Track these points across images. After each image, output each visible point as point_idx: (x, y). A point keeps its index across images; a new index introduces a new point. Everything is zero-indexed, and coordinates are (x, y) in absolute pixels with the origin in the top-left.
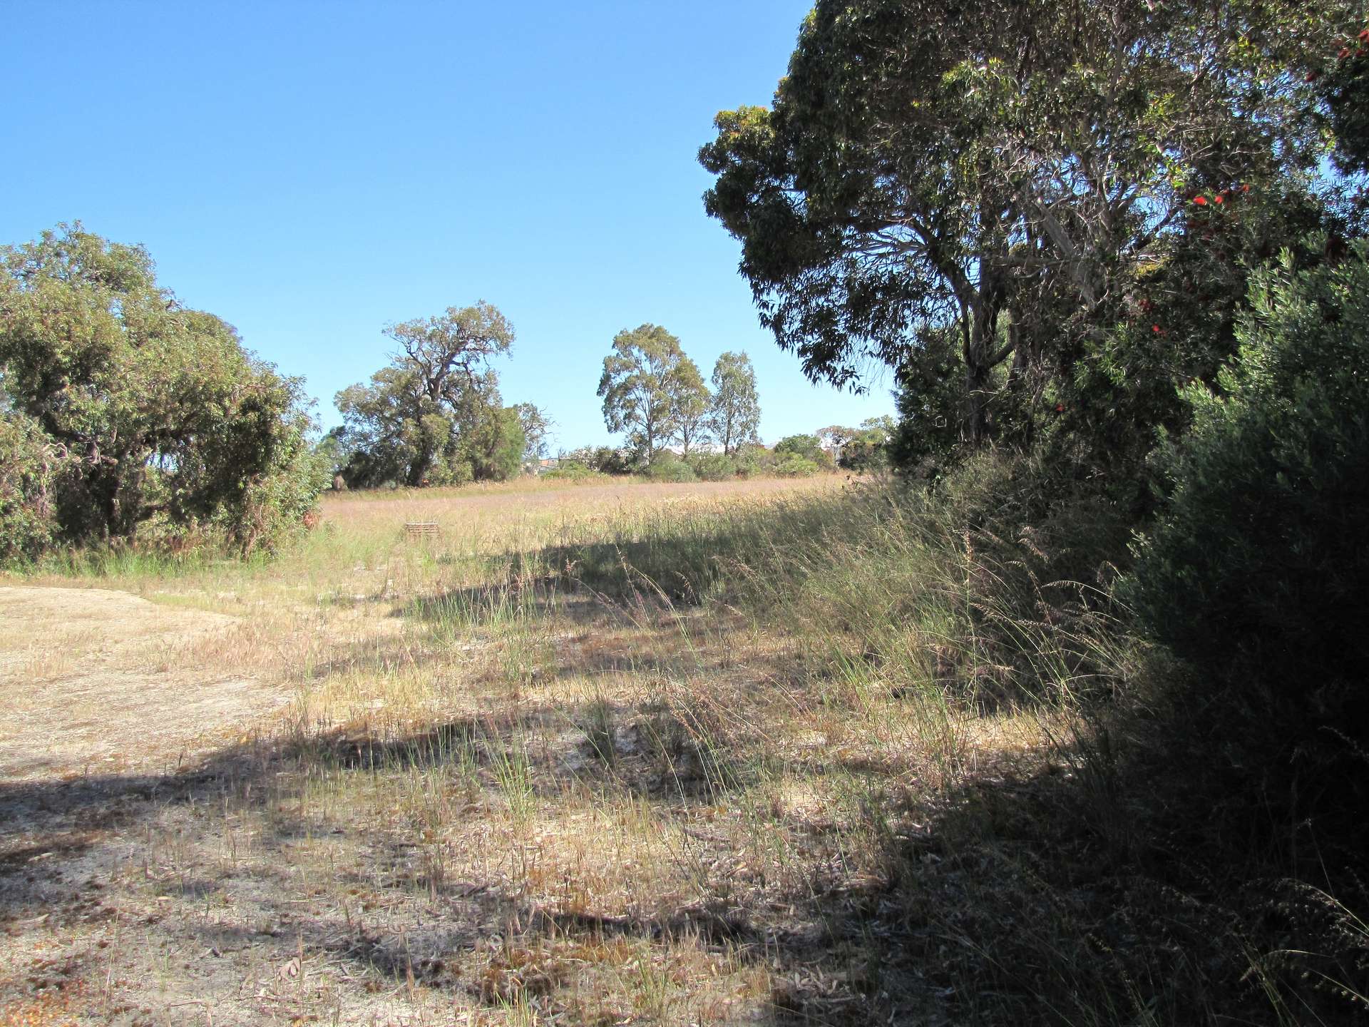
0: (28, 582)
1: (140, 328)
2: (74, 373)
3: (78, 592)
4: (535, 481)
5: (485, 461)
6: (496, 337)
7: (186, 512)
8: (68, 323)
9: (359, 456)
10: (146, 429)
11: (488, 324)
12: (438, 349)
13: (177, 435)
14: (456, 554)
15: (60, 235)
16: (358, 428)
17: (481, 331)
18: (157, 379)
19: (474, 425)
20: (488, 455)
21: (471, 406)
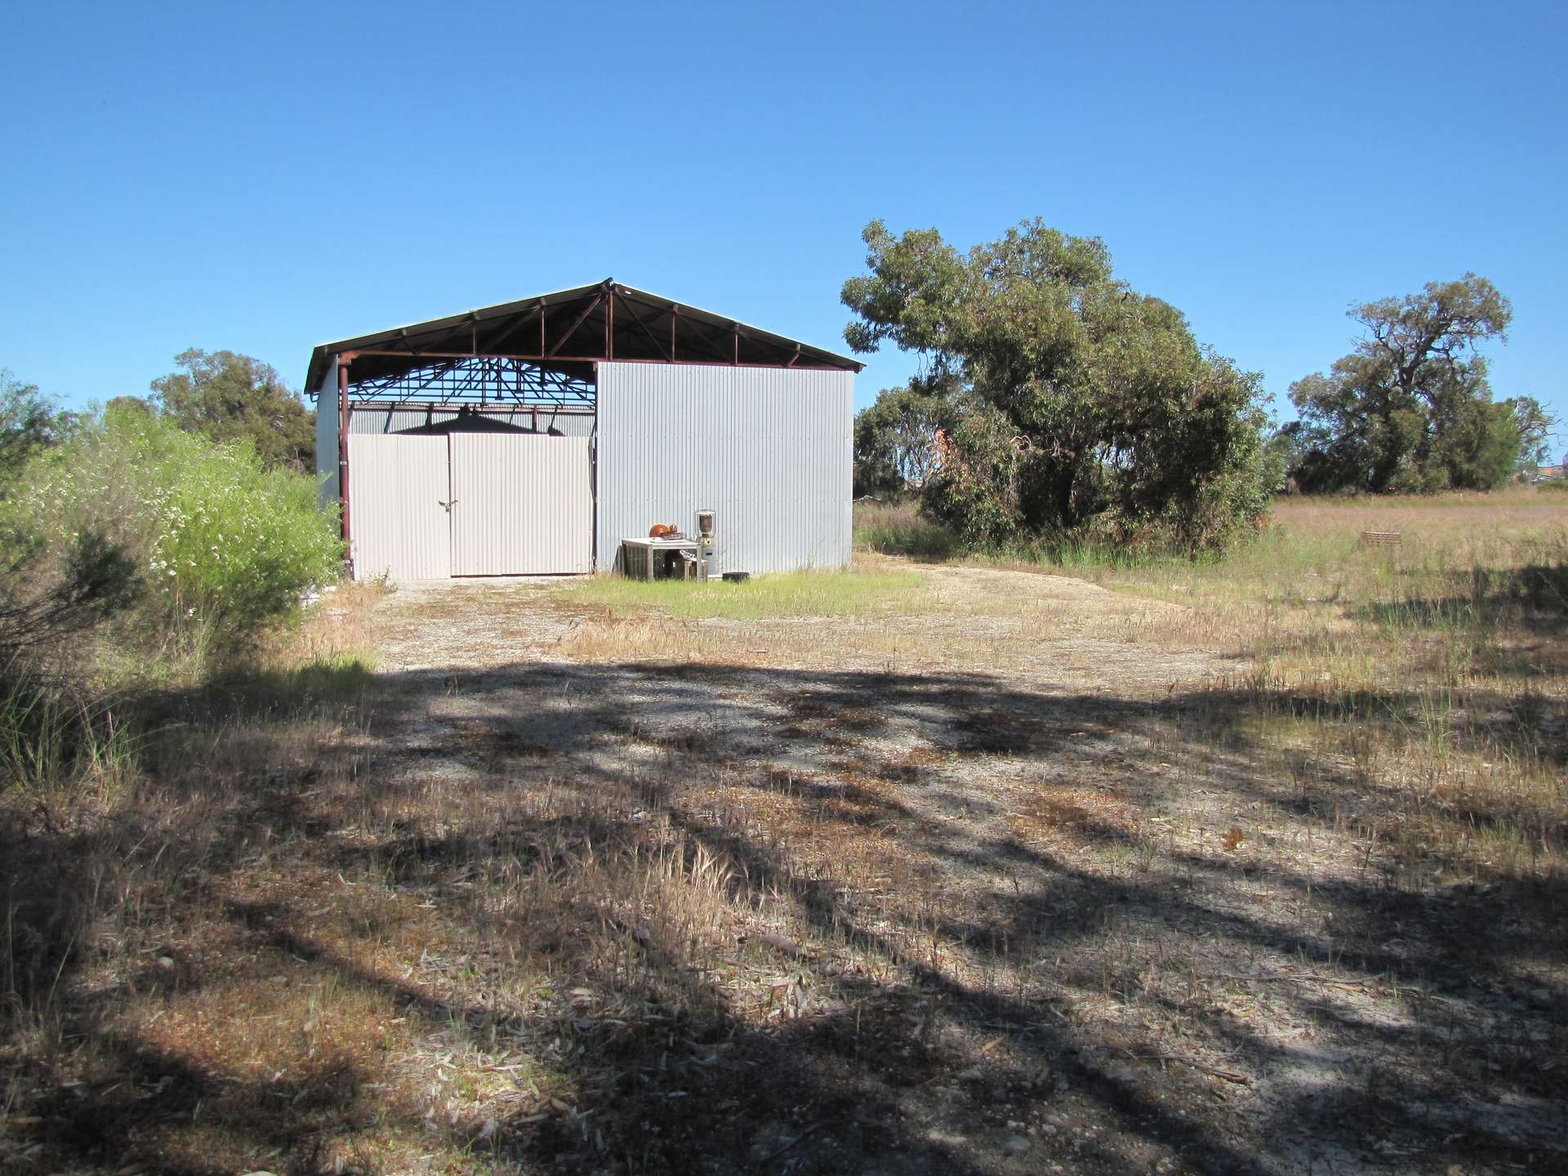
0: (994, 565)
1: (1098, 323)
2: (1040, 368)
3: (1040, 577)
4: (1529, 493)
5: (1466, 467)
6: (1487, 317)
7: (1139, 508)
8: (1035, 321)
9: (1315, 456)
10: (1103, 424)
11: (1477, 302)
12: (1414, 333)
13: (1132, 430)
14: (1420, 566)
15: (1022, 232)
16: (1314, 424)
17: (1468, 310)
18: (1117, 375)
19: (1454, 422)
20: (1470, 459)
21: (1451, 401)
